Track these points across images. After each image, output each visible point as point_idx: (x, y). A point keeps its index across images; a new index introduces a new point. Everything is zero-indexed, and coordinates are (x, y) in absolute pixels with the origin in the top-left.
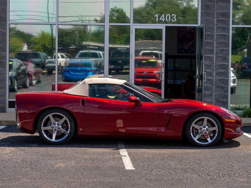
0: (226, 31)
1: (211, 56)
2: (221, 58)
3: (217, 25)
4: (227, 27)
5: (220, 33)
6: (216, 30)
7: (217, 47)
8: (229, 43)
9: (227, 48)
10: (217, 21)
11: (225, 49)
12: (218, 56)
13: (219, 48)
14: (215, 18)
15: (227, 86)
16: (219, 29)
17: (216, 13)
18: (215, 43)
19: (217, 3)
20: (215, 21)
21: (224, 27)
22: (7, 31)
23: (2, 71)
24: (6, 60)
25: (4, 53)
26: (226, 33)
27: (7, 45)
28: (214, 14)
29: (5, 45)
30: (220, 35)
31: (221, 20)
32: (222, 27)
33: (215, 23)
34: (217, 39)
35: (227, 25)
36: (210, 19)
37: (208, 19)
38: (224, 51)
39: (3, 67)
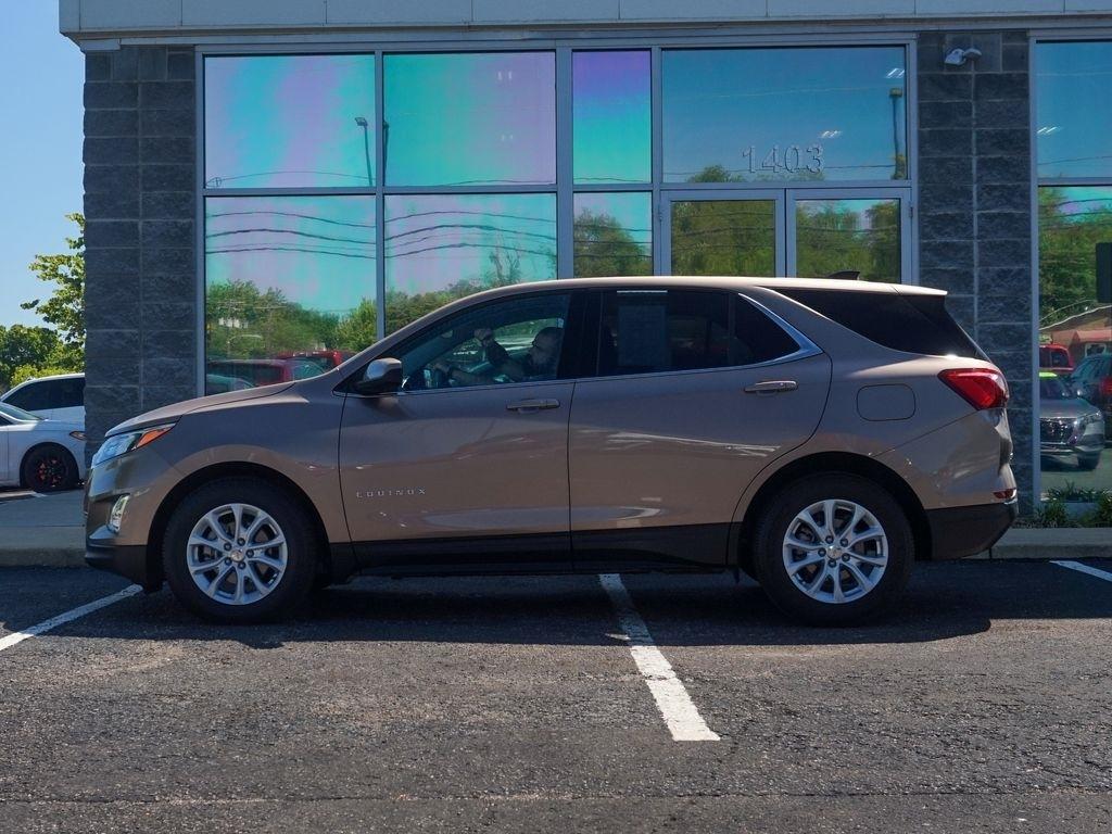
0: (1017, 200)
1: (962, 296)
2: (1001, 304)
3: (979, 179)
4: (1019, 186)
5: (994, 211)
6: (979, 200)
7: (981, 263)
8: (1028, 246)
9: (1022, 266)
10: (982, 164)
11: (1016, 268)
12: (989, 295)
13: (990, 265)
14: (974, 152)
15: (1025, 410)
16: (989, 194)
17: (974, 136)
18: (976, 249)
19: (977, 97)
20: (974, 166)
21: (1009, 188)
22: (196, 223)
23: (179, 370)
24: (195, 328)
25: (185, 304)
26: (1016, 207)
27: (195, 273)
28: (968, 139)
29: (189, 275)
30: (991, 218)
31: (995, 160)
32: (1003, 187)
33: (974, 171)
34: (983, 233)
35: (1018, 181)
36: (955, 156)
37: (949, 156)
38: (1010, 279)
39: (181, 356)
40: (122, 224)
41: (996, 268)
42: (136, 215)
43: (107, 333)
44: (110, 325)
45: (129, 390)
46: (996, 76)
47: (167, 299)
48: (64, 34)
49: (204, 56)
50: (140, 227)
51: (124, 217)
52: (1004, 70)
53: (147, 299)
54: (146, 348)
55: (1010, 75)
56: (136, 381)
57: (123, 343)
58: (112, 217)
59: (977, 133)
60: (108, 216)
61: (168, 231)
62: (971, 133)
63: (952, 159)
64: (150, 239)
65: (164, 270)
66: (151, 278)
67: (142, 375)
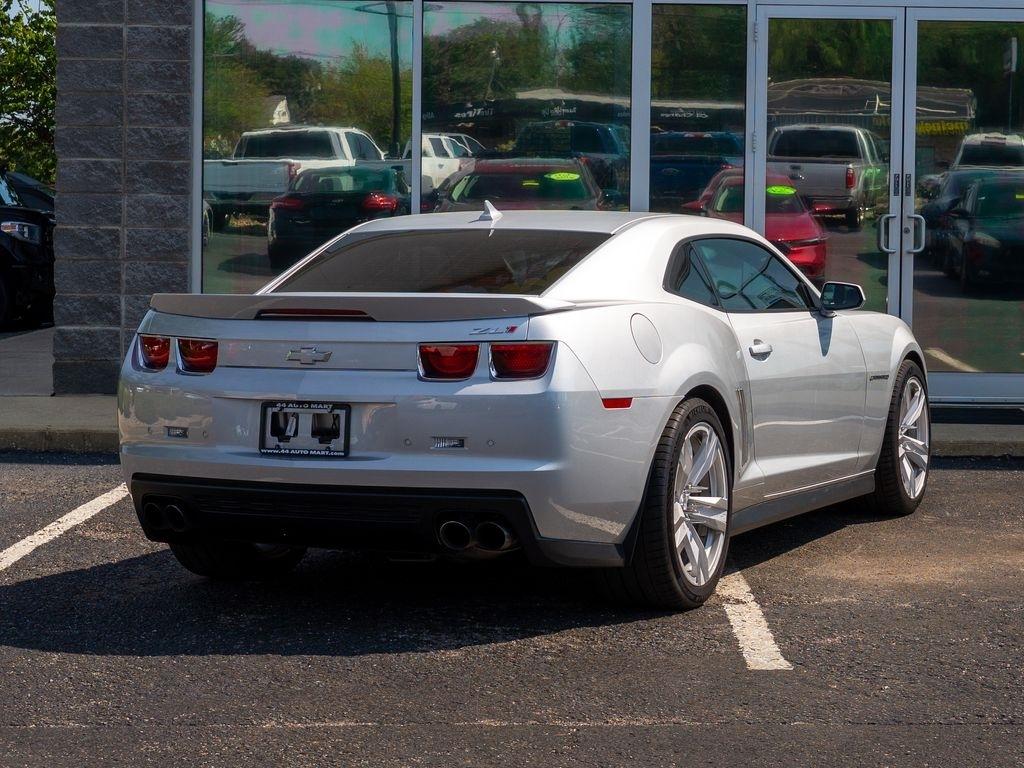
22: (194, 31)
23: (173, 208)
24: (191, 159)
25: (179, 130)
27: (192, 92)
29: (185, 95)
39: (174, 192)
40: (103, 30)
42: (120, 19)
43: (83, 163)
44: (88, 153)
45: (110, 232)
47: (157, 122)
50: (124, 34)
51: (107, 22)
53: (130, 122)
54: (131, 181)
56: (117, 221)
57: (102, 174)
58: (91, 21)
60: (86, 19)
61: (160, 40)
64: (137, 49)
65: (154, 87)
66: (140, 96)
67: (125, 214)
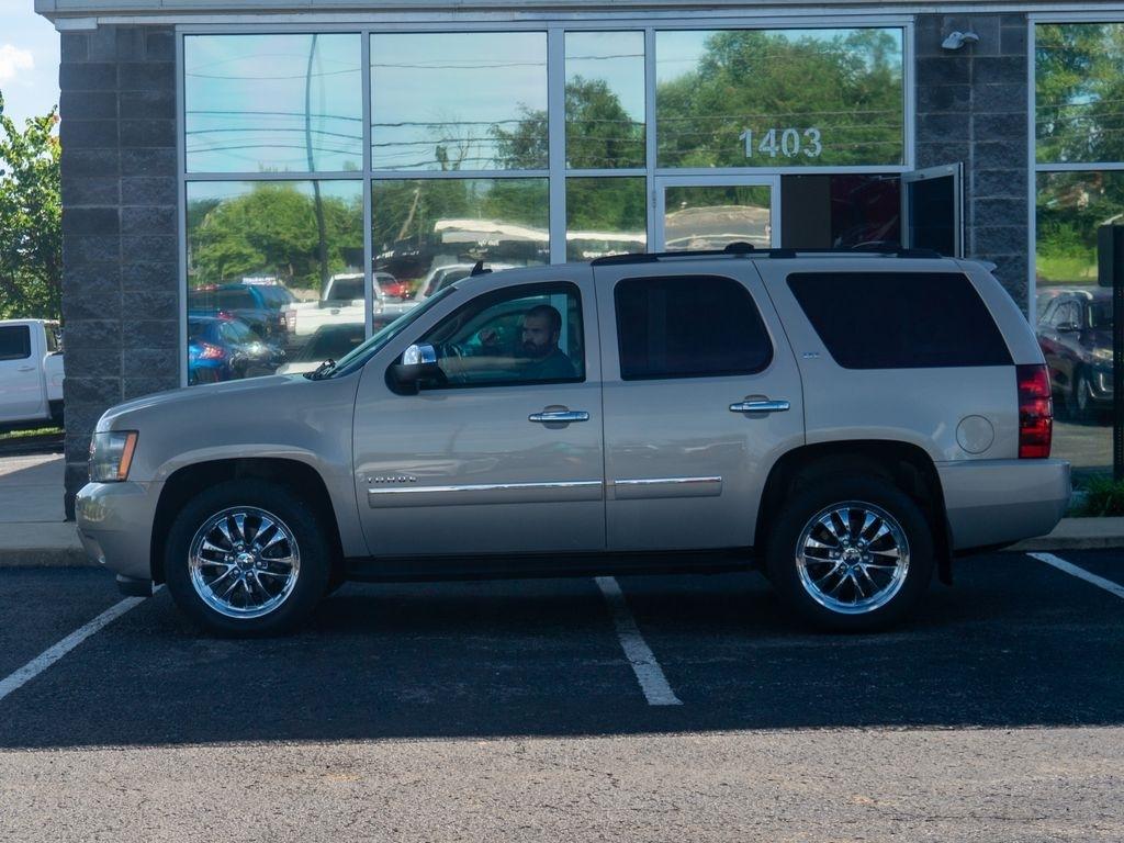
0: (1014, 186)
3: (977, 165)
4: (1016, 172)
5: (991, 197)
6: (976, 185)
7: (978, 250)
8: (1025, 234)
9: (1019, 253)
10: (979, 148)
11: (1013, 255)
13: (987, 252)
14: (972, 137)
16: (987, 180)
17: (972, 121)
18: (972, 236)
19: (975, 81)
20: (972, 152)
21: (1006, 174)
22: (177, 209)
23: (162, 360)
24: (178, 318)
25: (167, 293)
26: (1013, 194)
27: (178, 261)
28: (966, 124)
29: (171, 263)
30: (989, 204)
31: (991, 144)
32: (999, 172)
33: (971, 157)
34: (979, 219)
35: (1015, 166)
36: (953, 142)
37: (944, 142)
38: (1006, 266)
39: (164, 347)
40: (101, 210)
41: (993, 255)
42: (116, 201)
43: (87, 323)
44: (91, 315)
45: (111, 382)
46: (994, 59)
47: (148, 287)
48: (39, 13)
49: (184, 35)
50: (120, 213)
51: (103, 203)
52: (1003, 52)
53: (126, 288)
54: (128, 338)
55: (1009, 58)
56: (117, 372)
57: (103, 333)
58: (91, 203)
59: (976, 118)
60: (87, 202)
61: (149, 218)
62: (968, 117)
63: (949, 145)
64: (130, 226)
65: (144, 259)
66: (132, 266)
67: (123, 366)
